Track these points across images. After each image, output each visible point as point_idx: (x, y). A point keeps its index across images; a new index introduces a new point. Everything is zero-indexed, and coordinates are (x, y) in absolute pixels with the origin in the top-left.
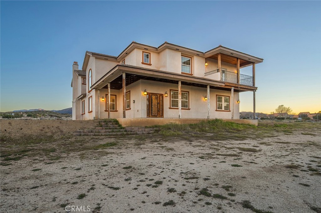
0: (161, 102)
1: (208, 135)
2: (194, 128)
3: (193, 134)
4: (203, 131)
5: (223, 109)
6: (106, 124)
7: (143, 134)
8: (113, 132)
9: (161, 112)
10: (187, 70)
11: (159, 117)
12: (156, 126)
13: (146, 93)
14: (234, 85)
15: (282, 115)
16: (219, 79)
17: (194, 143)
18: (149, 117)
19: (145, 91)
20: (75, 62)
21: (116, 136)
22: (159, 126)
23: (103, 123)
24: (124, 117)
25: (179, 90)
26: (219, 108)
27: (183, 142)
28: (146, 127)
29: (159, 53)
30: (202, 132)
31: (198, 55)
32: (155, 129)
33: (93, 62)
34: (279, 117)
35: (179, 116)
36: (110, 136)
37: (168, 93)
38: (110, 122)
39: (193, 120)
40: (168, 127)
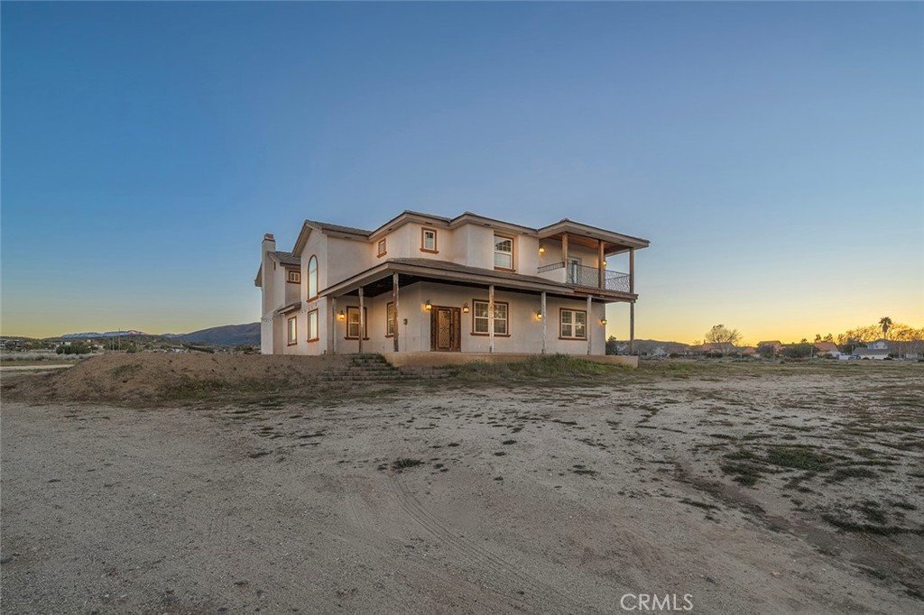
0: (456, 322)
1: (541, 380)
2: (517, 370)
3: (514, 379)
4: (532, 375)
5: (573, 336)
6: (366, 362)
7: (431, 378)
8: (380, 374)
9: (456, 341)
10: (504, 261)
11: (453, 351)
12: (450, 367)
13: (429, 307)
14: (593, 292)
15: (720, 348)
16: (564, 281)
17: (515, 390)
18: (435, 350)
19: (428, 303)
20: (267, 235)
21: (388, 381)
22: (457, 367)
23: (360, 361)
24: (396, 350)
25: (491, 299)
26: (565, 334)
27: (499, 389)
28: (434, 368)
29: (452, 230)
30: (530, 377)
31: (525, 234)
32: (449, 370)
33: (318, 240)
34: (712, 351)
35: (491, 349)
36: (380, 381)
37: (470, 305)
38: (372, 358)
39: (514, 356)
40: (472, 368)
